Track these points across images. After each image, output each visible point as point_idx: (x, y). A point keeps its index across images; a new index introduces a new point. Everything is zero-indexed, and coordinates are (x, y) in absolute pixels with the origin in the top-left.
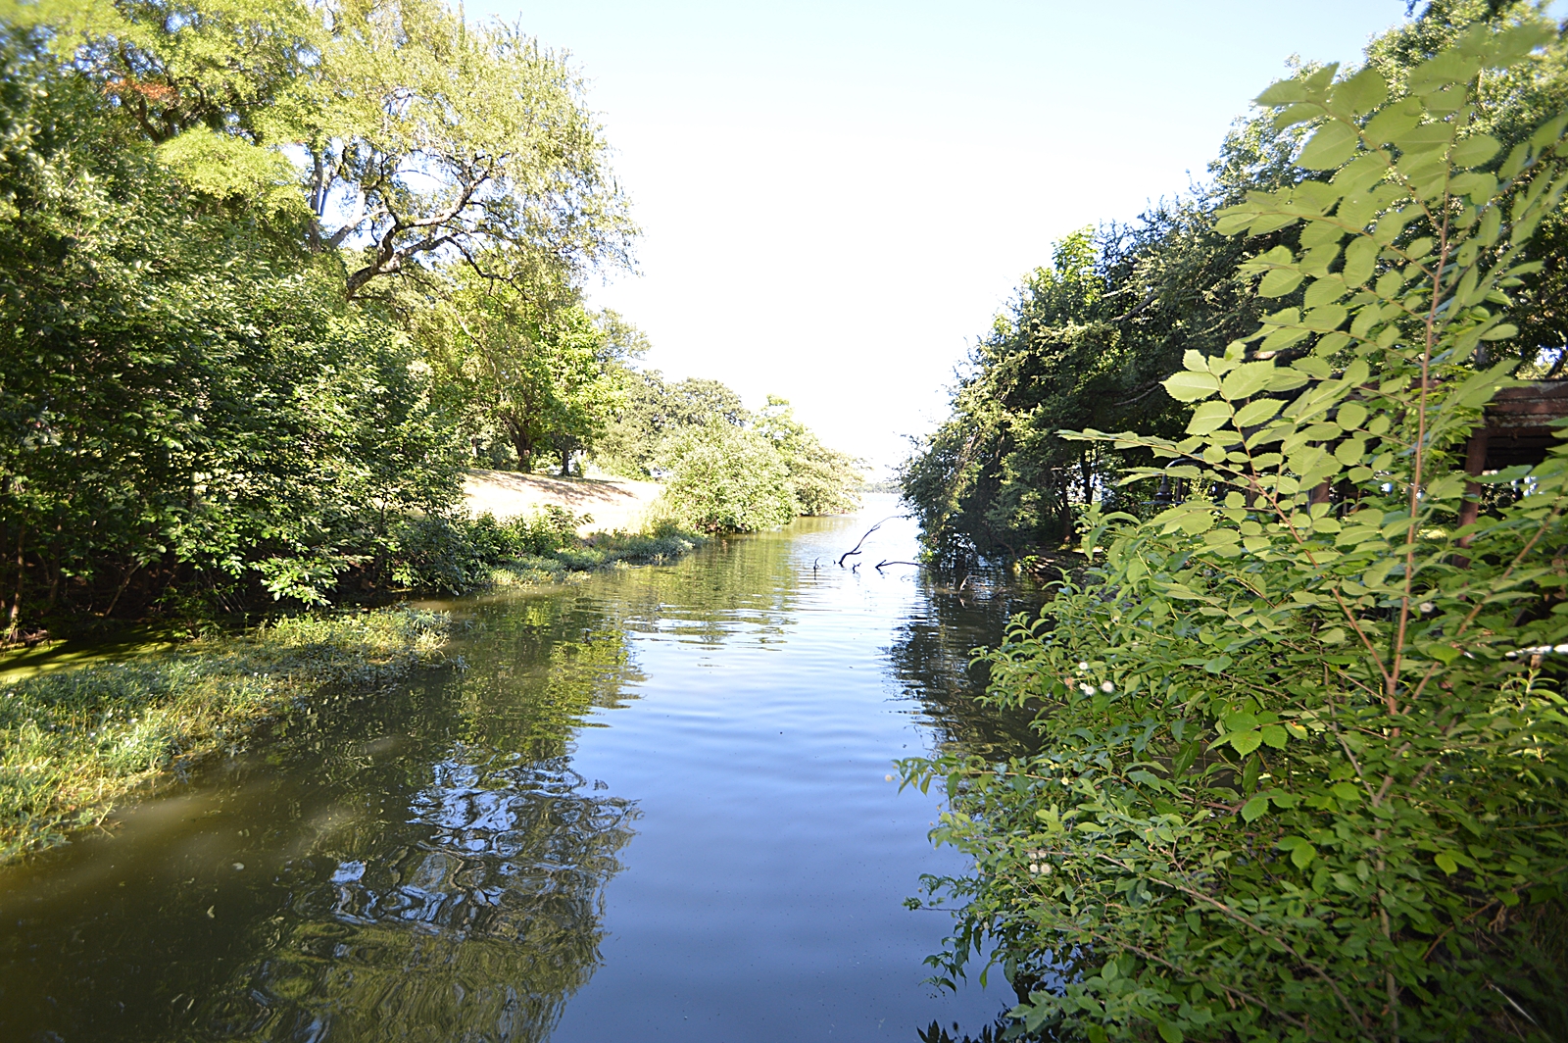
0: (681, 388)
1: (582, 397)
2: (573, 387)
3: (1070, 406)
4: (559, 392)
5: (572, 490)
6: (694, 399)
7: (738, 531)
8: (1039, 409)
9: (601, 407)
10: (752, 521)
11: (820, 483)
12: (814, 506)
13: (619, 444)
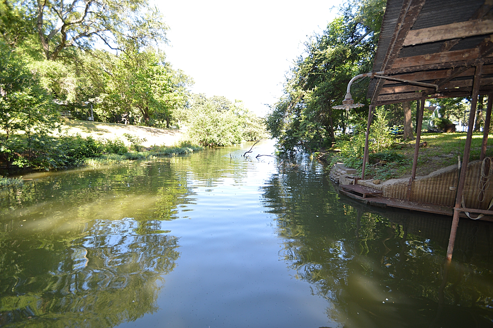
0: (211, 99)
1: (165, 98)
2: (162, 95)
3: (329, 86)
4: (156, 97)
5: (160, 132)
6: (216, 103)
7: (219, 145)
8: (316, 88)
9: (171, 102)
10: (223, 142)
11: (256, 130)
12: (253, 138)
13: (185, 117)
